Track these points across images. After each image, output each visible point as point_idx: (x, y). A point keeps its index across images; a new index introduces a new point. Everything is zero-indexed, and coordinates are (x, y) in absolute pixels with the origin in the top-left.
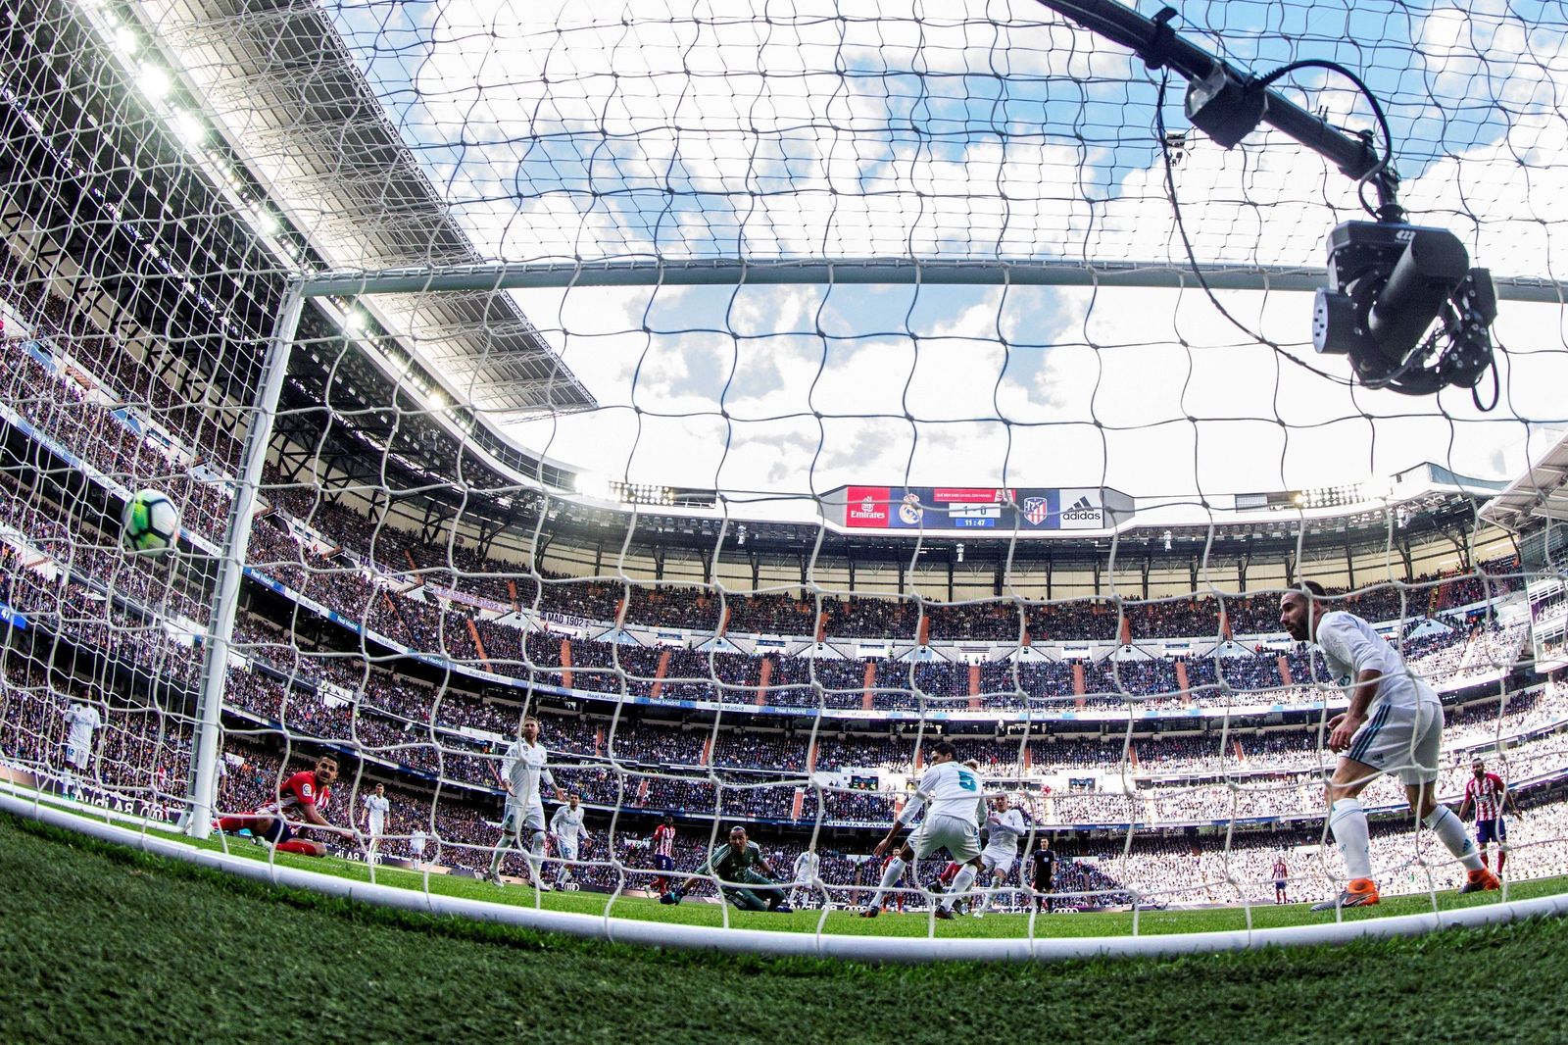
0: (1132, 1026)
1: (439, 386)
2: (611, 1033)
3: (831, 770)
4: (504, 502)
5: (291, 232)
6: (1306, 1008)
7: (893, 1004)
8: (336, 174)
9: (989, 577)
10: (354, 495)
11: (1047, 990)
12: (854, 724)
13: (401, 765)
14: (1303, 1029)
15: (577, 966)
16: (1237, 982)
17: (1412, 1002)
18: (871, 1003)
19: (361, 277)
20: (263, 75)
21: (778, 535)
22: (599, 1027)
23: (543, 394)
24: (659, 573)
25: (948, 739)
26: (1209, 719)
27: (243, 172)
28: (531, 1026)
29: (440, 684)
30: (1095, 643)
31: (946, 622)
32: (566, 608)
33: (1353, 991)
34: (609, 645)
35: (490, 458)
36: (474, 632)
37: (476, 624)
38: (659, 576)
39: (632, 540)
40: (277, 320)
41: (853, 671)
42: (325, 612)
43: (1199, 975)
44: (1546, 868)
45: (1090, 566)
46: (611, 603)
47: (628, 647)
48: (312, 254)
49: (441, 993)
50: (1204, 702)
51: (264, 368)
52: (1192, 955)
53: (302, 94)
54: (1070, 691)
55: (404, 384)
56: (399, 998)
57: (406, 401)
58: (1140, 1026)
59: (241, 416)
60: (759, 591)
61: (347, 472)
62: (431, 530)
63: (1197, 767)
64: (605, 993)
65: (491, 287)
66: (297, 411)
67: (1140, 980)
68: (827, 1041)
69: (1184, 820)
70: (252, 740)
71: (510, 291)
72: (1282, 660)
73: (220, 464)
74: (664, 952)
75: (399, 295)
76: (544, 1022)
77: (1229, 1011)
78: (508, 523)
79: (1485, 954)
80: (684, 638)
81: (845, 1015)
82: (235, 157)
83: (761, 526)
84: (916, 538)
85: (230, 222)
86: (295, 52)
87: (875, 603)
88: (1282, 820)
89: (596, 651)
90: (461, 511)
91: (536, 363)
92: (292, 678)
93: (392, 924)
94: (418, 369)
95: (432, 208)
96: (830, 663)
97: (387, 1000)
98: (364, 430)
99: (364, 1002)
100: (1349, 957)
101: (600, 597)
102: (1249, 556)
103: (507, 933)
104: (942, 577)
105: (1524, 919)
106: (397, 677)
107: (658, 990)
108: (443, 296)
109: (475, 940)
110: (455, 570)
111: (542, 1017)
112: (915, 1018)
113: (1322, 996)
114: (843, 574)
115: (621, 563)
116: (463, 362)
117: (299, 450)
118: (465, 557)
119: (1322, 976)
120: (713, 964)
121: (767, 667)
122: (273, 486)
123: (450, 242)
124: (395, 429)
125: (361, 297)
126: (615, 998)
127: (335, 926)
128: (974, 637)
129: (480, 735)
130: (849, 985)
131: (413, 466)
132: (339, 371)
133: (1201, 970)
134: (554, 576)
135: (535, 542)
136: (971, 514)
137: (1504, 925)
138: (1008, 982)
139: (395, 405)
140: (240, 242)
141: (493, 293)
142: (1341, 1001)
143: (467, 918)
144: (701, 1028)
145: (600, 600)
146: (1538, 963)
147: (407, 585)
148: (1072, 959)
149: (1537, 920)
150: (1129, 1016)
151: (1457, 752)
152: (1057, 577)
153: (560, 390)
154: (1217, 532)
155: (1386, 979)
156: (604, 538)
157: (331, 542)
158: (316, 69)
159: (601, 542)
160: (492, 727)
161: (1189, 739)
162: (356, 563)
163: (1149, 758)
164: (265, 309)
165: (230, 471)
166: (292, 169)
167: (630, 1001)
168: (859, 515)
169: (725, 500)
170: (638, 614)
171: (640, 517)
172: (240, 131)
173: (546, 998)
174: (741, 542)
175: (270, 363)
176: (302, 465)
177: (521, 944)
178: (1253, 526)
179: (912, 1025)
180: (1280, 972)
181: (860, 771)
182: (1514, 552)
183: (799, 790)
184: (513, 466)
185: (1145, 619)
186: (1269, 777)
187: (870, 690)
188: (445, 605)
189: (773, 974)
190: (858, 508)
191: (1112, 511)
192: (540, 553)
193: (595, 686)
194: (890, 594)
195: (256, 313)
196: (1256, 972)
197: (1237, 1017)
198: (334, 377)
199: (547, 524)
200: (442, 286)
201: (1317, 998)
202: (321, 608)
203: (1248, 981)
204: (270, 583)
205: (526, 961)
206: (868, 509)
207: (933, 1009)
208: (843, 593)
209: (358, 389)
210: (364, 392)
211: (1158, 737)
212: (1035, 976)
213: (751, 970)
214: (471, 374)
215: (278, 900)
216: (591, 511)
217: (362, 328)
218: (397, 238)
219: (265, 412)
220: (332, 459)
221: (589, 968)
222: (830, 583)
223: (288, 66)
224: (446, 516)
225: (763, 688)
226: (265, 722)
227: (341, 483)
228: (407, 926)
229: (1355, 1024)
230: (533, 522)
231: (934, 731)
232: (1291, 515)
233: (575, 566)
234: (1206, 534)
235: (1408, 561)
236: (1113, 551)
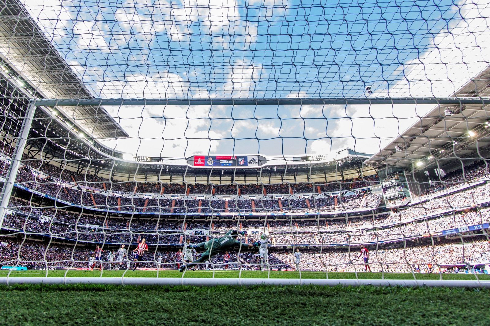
0: (272, 308)
1: (83, 132)
2: (124, 316)
3: (190, 230)
4: (102, 162)
5: (29, 86)
6: (325, 307)
7: (206, 300)
8: (45, 71)
9: (230, 178)
10: (55, 162)
11: (248, 295)
12: (196, 217)
13: (66, 238)
14: (325, 314)
15: (116, 295)
16: (302, 295)
17: (359, 309)
18: (200, 299)
19: (56, 101)
20: (12, 37)
21: (177, 168)
22: (121, 315)
23: (114, 134)
24: (146, 179)
25: (220, 220)
26: (288, 216)
27: (8, 67)
28: (99, 318)
29: (80, 212)
30: (257, 195)
31: (219, 190)
32: (120, 189)
33: (338, 303)
34: (131, 199)
35: (98, 151)
36: (92, 197)
37: (93, 195)
38: (146, 180)
39: (138, 171)
40: (26, 112)
41: (196, 203)
42: (44, 195)
43: (291, 292)
44: (399, 270)
45: (255, 175)
46: (132, 187)
47: (137, 199)
48: (38, 94)
49: (69, 312)
50: (287, 211)
51: (22, 126)
52: (288, 286)
53: (29, 45)
54: (251, 207)
55: (72, 131)
56: (54, 316)
57: (72, 135)
58: (275, 308)
59: (14, 140)
60: (172, 183)
61: (53, 155)
62: (80, 170)
63: (285, 229)
64: (124, 303)
65: (98, 105)
66: (35, 138)
67: (274, 293)
68: (187, 313)
69: (282, 244)
70: (13, 237)
71: (103, 106)
72: (307, 201)
73: (6, 154)
74: (142, 287)
75: (68, 106)
76: (103, 316)
77: (301, 305)
78: (103, 167)
79: (382, 296)
80: (152, 196)
81: (193, 304)
82: (5, 62)
83: (172, 166)
84: (211, 169)
85: (6, 83)
86: (24, 31)
87: (202, 185)
88: (311, 246)
89: (128, 200)
90: (89, 165)
91: (111, 125)
92: (29, 215)
93: (56, 290)
94: (76, 127)
95: (78, 83)
96: (190, 201)
97: (49, 318)
98: (58, 143)
99: (40, 320)
100: (336, 291)
101: (129, 186)
102: (297, 173)
103: (95, 286)
104: (218, 178)
105: (394, 286)
106: (67, 212)
107: (140, 300)
108: (83, 107)
109: (84, 290)
110: (87, 182)
111: (103, 314)
112: (212, 304)
113: (329, 303)
114: (193, 178)
115: (135, 177)
116: (90, 125)
117: (36, 149)
118: (91, 177)
119: (328, 296)
120: (156, 289)
121: (174, 203)
122: (26, 160)
123: (84, 92)
124: (69, 143)
125: (56, 107)
126: (126, 304)
127: (34, 294)
128: (226, 194)
129: (92, 226)
130: (194, 293)
131: (75, 153)
132: (50, 127)
133: (291, 290)
134: (116, 181)
135: (111, 172)
136: (225, 162)
137: (387, 287)
138: (238, 292)
139: (69, 137)
140: (10, 88)
141: (99, 106)
142: (335, 306)
143: (82, 284)
144: (151, 311)
145: (129, 187)
146: (402, 303)
147: (72, 185)
148: (255, 285)
149: (399, 287)
150: (272, 305)
151: (363, 229)
152: (247, 178)
153: (119, 132)
154: (288, 167)
155: (349, 300)
156: (131, 171)
157: (47, 175)
158: (33, 38)
159: (130, 171)
160: (97, 223)
161: (283, 221)
162: (55, 180)
163: (273, 226)
164: (22, 109)
165: (9, 156)
166: (27, 68)
167: (131, 304)
168: (197, 163)
169: (163, 160)
170: (139, 190)
171: (141, 165)
172: (6, 54)
173: (105, 307)
174: (167, 170)
175: (24, 125)
176: (37, 153)
177: (99, 290)
178: (298, 165)
179: (211, 306)
180: (315, 293)
181: (197, 230)
182: (376, 173)
183: (182, 235)
184: (105, 152)
185: (270, 189)
186: (306, 233)
187: (200, 207)
188: (84, 190)
189: (173, 291)
190: (197, 161)
191: (261, 161)
192: (113, 175)
193: (128, 210)
194: (205, 183)
195: (18, 110)
196: (307, 292)
197: (304, 308)
198: (47, 128)
199: (115, 167)
200: (83, 104)
201: (327, 304)
202: (42, 194)
203: (306, 295)
204: (24, 188)
205: (100, 295)
206: (199, 162)
207: (217, 301)
208: (193, 183)
209: (57, 132)
210: (58, 133)
211: (275, 220)
212: (245, 290)
213: (167, 290)
214: (93, 128)
215: (13, 289)
216: (127, 163)
217: (57, 115)
218: (67, 90)
219: (23, 139)
220: (47, 151)
221: (119, 295)
222: (190, 180)
223: (22, 35)
224: (84, 166)
225: (173, 208)
226: (18, 230)
227: (51, 158)
228: (61, 290)
229: (341, 315)
230: (111, 167)
231: (217, 218)
232: (308, 162)
233: (123, 178)
234: (285, 167)
235: (342, 175)
236: (261, 172)
